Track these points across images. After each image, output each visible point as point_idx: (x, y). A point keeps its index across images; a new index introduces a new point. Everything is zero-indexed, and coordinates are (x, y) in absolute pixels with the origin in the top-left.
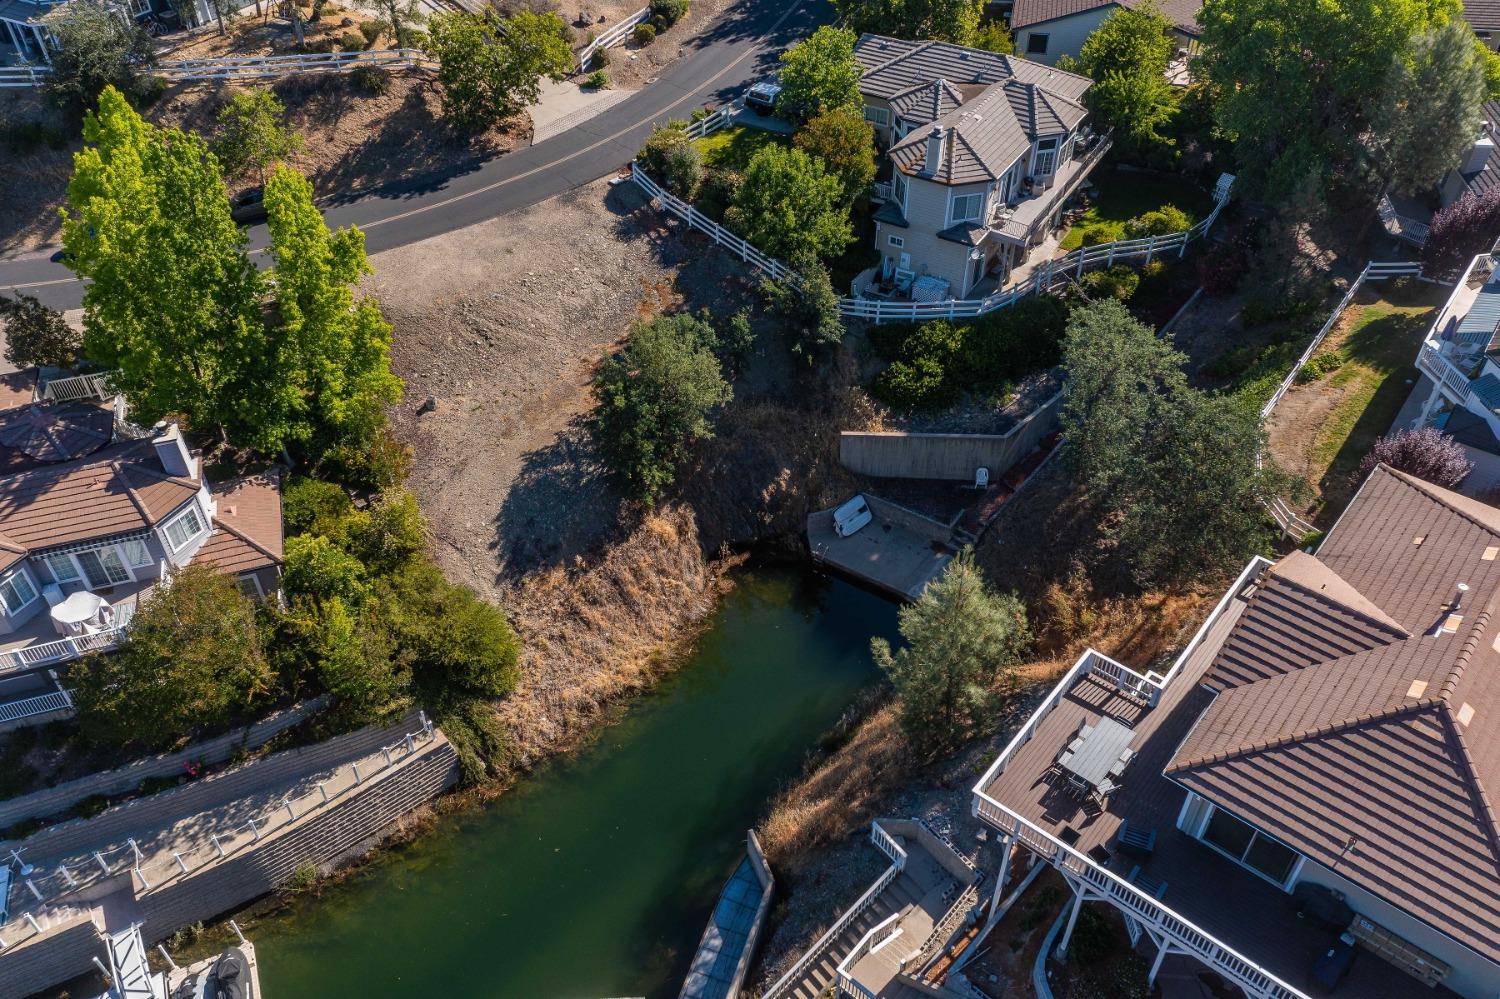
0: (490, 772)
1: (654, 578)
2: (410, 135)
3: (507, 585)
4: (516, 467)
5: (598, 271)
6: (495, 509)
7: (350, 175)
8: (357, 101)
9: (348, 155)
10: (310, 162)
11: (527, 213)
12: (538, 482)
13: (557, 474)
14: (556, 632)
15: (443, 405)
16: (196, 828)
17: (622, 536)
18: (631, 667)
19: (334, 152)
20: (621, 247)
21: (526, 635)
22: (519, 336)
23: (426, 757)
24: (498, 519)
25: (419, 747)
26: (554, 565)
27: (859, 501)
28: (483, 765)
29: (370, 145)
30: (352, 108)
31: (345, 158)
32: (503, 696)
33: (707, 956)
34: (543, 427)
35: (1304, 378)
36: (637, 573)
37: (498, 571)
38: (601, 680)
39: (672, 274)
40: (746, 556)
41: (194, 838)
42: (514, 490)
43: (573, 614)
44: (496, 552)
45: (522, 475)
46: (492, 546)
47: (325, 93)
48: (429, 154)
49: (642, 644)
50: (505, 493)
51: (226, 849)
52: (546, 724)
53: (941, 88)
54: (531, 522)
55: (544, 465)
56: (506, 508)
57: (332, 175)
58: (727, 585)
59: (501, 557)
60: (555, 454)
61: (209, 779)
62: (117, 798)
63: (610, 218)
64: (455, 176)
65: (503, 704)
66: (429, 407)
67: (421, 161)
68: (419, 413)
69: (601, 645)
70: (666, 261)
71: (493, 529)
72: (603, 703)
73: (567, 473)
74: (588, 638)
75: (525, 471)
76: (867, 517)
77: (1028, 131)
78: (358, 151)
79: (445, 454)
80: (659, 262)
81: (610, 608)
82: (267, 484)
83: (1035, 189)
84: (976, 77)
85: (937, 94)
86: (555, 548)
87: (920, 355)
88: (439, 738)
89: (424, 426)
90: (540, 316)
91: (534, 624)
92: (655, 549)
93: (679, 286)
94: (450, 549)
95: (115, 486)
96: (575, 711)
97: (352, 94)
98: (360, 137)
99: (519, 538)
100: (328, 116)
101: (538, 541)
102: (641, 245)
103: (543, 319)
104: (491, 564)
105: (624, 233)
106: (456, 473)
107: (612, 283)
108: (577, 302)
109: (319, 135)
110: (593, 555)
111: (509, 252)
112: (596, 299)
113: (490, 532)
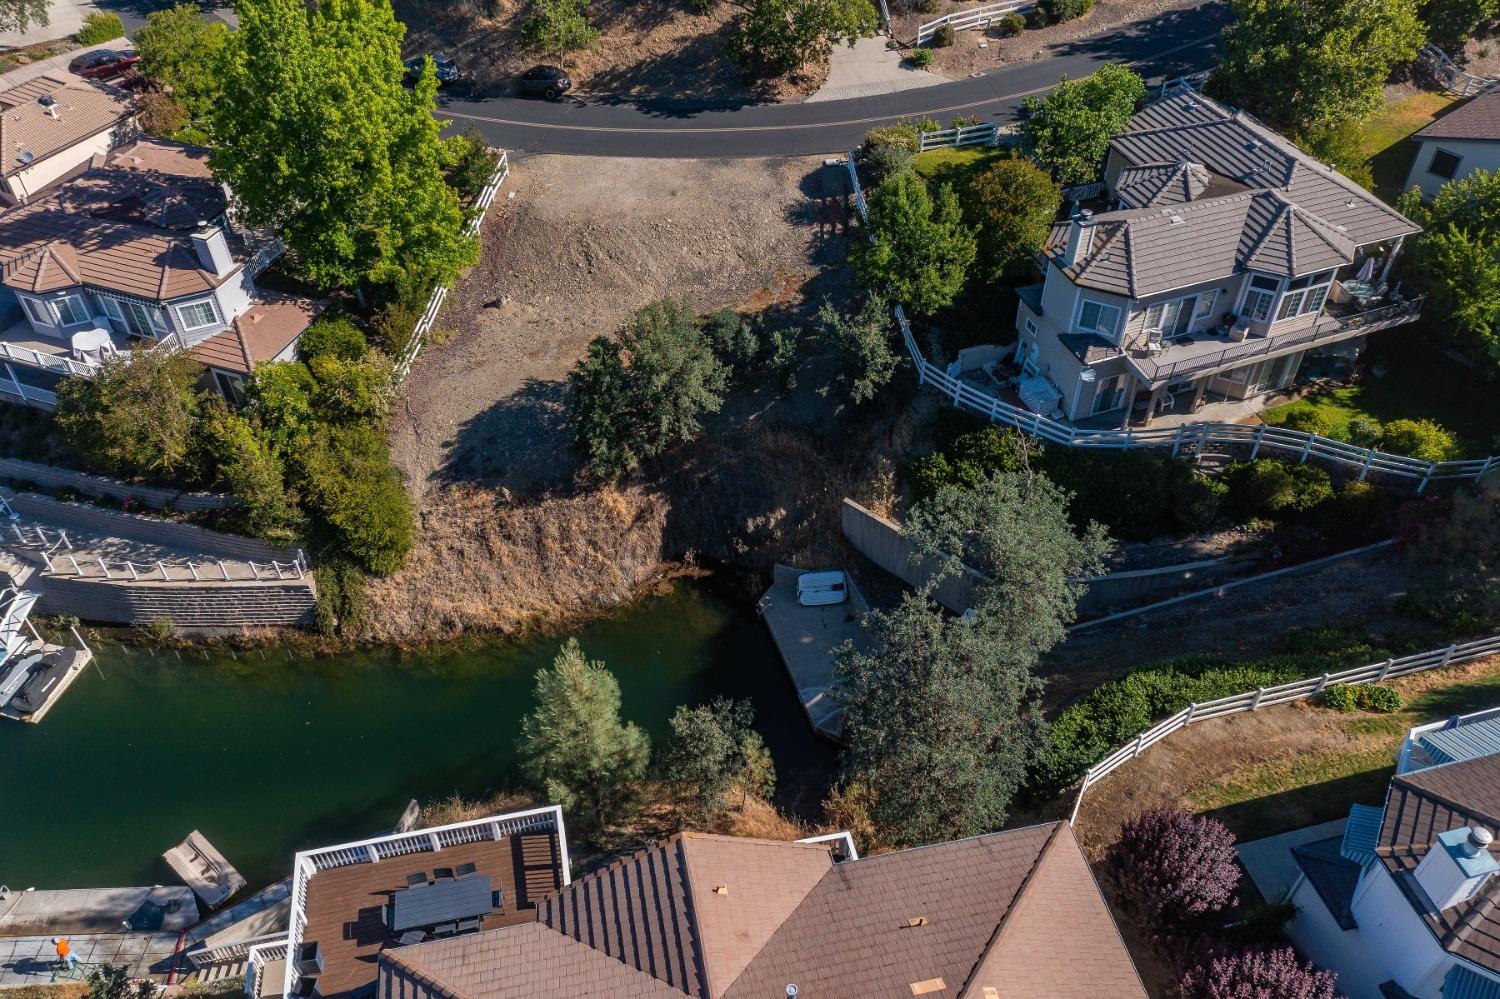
0: (338, 630)
1: (581, 544)
2: (708, 58)
3: (437, 483)
4: (516, 385)
5: (741, 242)
6: (470, 415)
7: (634, 82)
8: (680, 14)
9: (644, 62)
10: (611, 58)
11: (727, 164)
12: (522, 408)
13: (544, 410)
14: (457, 544)
15: (511, 306)
16: (114, 548)
17: (569, 492)
18: (512, 613)
19: (634, 55)
20: (785, 228)
21: (430, 534)
22: (620, 274)
23: (287, 589)
24: (465, 424)
25: (285, 578)
26: (489, 486)
27: (837, 577)
28: (335, 622)
29: (667, 59)
30: (671, 20)
31: (640, 64)
32: (377, 574)
35: (1321, 700)
36: (565, 534)
37: (438, 468)
38: (476, 608)
39: (813, 272)
40: (707, 573)
41: (108, 554)
42: (499, 404)
43: (482, 537)
44: (446, 451)
45: (514, 396)
46: (446, 445)
48: (712, 84)
49: (536, 599)
50: (486, 404)
51: (113, 575)
52: (403, 619)
54: (491, 441)
55: (538, 396)
56: (478, 418)
57: (624, 74)
58: (665, 588)
59: (448, 457)
60: (556, 391)
61: (139, 517)
62: (81, 497)
63: (794, 195)
64: (711, 110)
65: (377, 582)
66: (496, 304)
67: (702, 86)
68: (486, 306)
69: (494, 577)
70: (817, 258)
71: (456, 430)
72: (466, 628)
73: (554, 412)
74: (485, 566)
75: (519, 394)
76: (838, 597)
77: (1241, 257)
78: (653, 61)
79: (475, 349)
80: (810, 257)
81: (521, 551)
82: (308, 310)
83: (1234, 331)
84: (1246, 175)
85: (1170, 178)
86: (499, 473)
87: (969, 457)
88: (307, 579)
89: (480, 318)
90: (651, 261)
91: (444, 529)
92: (597, 519)
93: (810, 286)
94: (411, 430)
95: (160, 261)
96: (438, 622)
97: (679, 7)
98: (663, 49)
99: (473, 449)
100: (647, 22)
101: (489, 459)
102: (807, 233)
103: (653, 266)
104: (435, 459)
105: (798, 216)
106: (468, 369)
107: (749, 258)
108: (698, 263)
109: (631, 37)
110: (529, 495)
111: (673, 194)
112: (720, 268)
113: (451, 432)
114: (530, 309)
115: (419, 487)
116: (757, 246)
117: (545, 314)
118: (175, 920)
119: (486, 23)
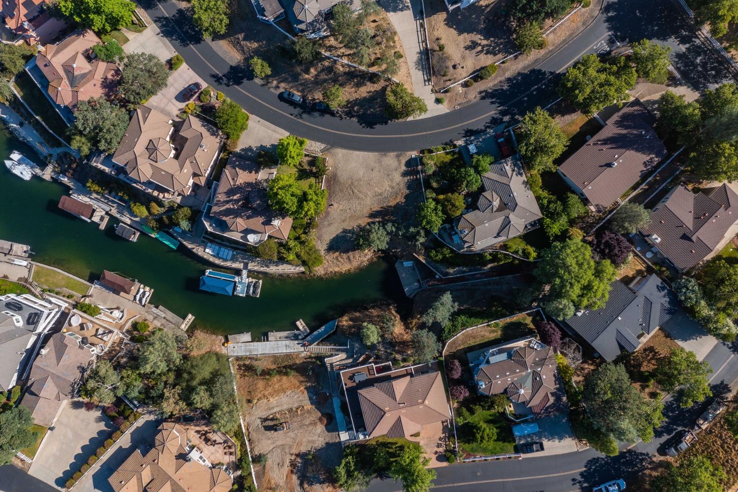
0: (309, 274)
1: (357, 257)
2: (377, 99)
3: (327, 251)
4: (341, 230)
5: (390, 184)
6: (331, 238)
7: (355, 104)
8: (368, 83)
10: (348, 96)
11: (386, 155)
12: (343, 236)
13: (348, 236)
14: (332, 260)
15: (336, 205)
17: (355, 250)
18: (344, 269)
19: (355, 96)
20: (401, 178)
21: (326, 259)
22: (361, 195)
25: (298, 268)
26: (337, 251)
29: (365, 98)
30: (366, 85)
31: (357, 99)
32: (316, 266)
33: (320, 330)
34: (351, 223)
35: (489, 326)
36: (354, 256)
37: (326, 249)
38: (337, 269)
39: (408, 192)
41: (258, 263)
42: (337, 235)
43: (337, 259)
45: (340, 233)
46: (327, 244)
47: (361, 78)
49: (349, 266)
50: (334, 235)
51: (262, 269)
52: (323, 272)
53: (491, 206)
54: (337, 242)
55: (346, 233)
56: (334, 238)
57: (352, 102)
58: (375, 259)
59: (328, 246)
60: (350, 231)
63: (404, 168)
64: (379, 124)
66: (332, 205)
68: (330, 205)
69: (340, 264)
70: (409, 188)
72: (335, 272)
73: (350, 236)
74: (338, 263)
75: (342, 232)
77: (499, 232)
78: (361, 99)
79: (329, 219)
80: (407, 187)
81: (345, 260)
82: (292, 218)
84: (507, 204)
85: (490, 206)
86: (340, 248)
88: (302, 268)
89: (329, 209)
90: (368, 192)
91: (329, 258)
93: (406, 197)
94: (319, 242)
96: (329, 272)
97: (368, 81)
98: (365, 95)
99: (333, 244)
100: (358, 85)
101: (337, 246)
102: (406, 179)
103: (369, 193)
104: (325, 247)
105: (404, 174)
106: (329, 225)
107: (393, 188)
108: (380, 191)
109: (353, 89)
110: (346, 251)
111: (372, 170)
112: (385, 190)
113: (328, 242)
114: (341, 206)
115: (322, 253)
116: (394, 184)
117: (344, 208)
118: (300, 337)
119: (307, 76)
